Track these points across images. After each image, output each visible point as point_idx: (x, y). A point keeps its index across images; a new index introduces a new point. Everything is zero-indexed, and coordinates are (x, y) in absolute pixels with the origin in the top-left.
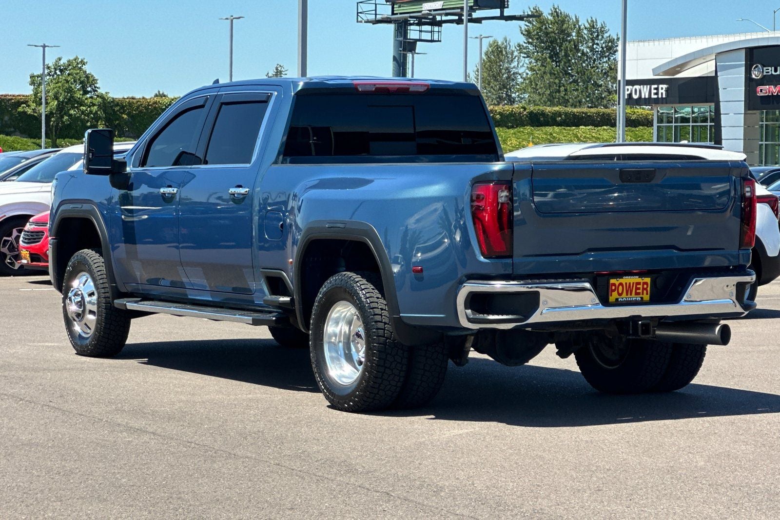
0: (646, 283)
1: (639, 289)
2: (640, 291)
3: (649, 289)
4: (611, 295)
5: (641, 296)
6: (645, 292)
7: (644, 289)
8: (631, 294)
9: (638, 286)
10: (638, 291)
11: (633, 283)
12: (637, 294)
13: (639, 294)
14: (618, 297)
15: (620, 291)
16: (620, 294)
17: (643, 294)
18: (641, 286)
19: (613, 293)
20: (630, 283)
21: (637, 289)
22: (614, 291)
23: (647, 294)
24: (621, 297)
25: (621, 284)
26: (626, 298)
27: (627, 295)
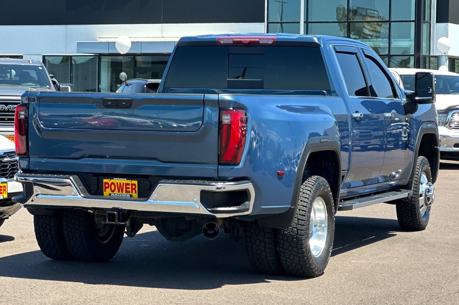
0: (134, 185)
1: (129, 188)
2: (130, 190)
3: (137, 189)
4: (105, 191)
5: (131, 194)
6: (134, 191)
7: (132, 189)
8: (122, 192)
9: (128, 186)
10: (128, 190)
11: (123, 184)
12: (127, 192)
13: (129, 192)
14: (111, 192)
15: (113, 189)
16: (113, 191)
17: (132, 192)
18: (130, 186)
19: (106, 189)
20: (120, 184)
21: (127, 188)
22: (108, 188)
23: (136, 193)
24: (114, 193)
25: (113, 183)
26: (118, 194)
27: (119, 191)
